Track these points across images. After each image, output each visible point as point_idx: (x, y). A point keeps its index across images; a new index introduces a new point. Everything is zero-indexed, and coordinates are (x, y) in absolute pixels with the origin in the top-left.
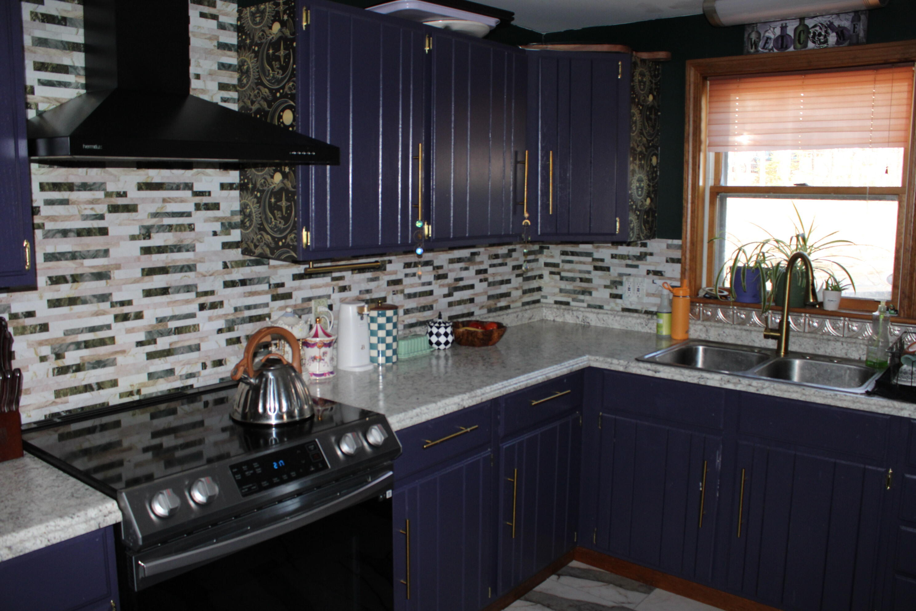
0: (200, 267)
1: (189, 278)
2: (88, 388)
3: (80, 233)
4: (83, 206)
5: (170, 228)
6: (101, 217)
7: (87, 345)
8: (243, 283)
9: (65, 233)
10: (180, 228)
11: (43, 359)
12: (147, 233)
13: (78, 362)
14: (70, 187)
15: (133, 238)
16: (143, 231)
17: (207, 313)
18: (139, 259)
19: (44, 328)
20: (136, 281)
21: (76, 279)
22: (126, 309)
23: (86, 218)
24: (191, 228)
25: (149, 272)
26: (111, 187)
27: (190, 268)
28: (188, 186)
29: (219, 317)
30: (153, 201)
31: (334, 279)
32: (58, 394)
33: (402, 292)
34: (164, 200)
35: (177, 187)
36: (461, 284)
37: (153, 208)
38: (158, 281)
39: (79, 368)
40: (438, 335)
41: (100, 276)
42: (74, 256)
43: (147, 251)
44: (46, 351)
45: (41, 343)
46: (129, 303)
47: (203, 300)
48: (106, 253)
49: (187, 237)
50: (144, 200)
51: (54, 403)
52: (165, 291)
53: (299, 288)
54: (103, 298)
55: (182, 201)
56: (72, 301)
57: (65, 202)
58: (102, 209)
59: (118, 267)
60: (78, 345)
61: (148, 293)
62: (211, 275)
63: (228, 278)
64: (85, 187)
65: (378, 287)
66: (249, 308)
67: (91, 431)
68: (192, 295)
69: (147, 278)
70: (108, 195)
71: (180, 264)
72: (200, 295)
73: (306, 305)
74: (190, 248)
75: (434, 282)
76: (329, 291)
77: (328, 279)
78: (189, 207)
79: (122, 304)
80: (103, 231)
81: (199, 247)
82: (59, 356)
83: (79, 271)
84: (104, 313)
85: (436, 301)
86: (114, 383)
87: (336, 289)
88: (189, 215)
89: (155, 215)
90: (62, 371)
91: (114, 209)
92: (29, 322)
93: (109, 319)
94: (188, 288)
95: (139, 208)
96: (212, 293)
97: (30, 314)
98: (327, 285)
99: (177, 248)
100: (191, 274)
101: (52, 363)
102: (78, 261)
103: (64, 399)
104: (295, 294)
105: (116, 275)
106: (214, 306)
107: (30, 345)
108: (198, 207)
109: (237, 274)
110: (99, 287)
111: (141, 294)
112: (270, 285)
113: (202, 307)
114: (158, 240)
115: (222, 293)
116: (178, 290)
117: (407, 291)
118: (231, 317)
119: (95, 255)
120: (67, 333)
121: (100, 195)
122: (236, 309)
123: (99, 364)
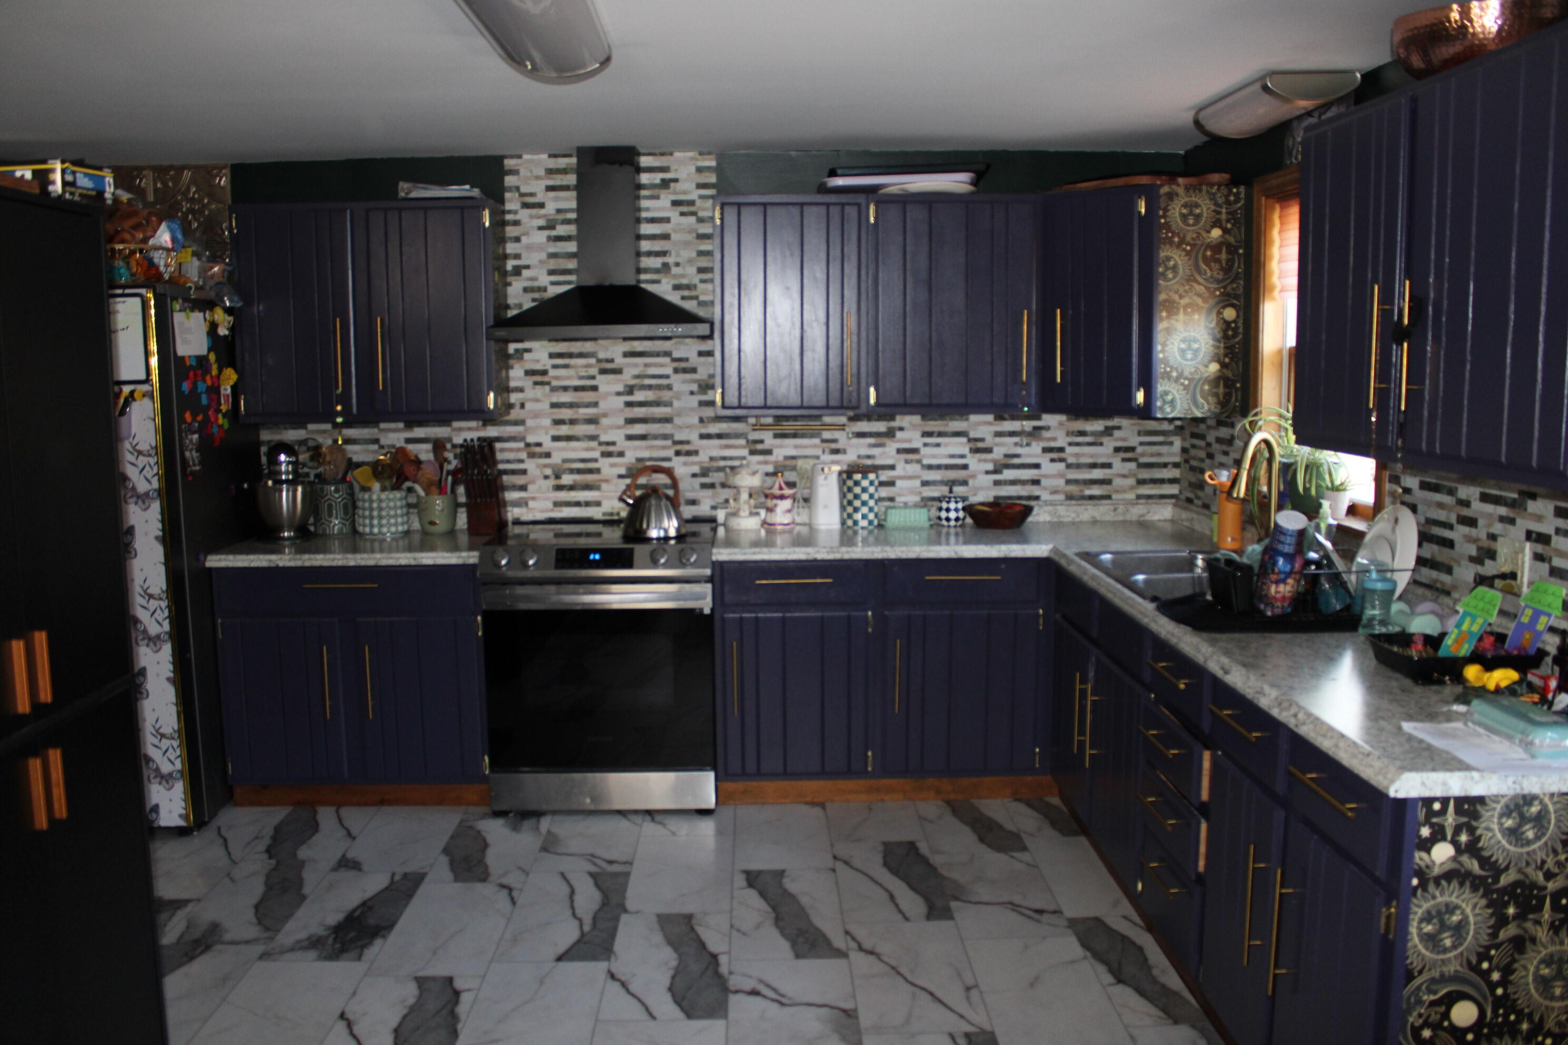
0: (677, 421)
1: (667, 428)
2: (578, 504)
3: (577, 389)
4: (580, 370)
5: (650, 387)
6: (593, 378)
7: (579, 471)
8: (720, 436)
9: (565, 389)
10: (659, 387)
11: (546, 477)
12: (630, 390)
13: (571, 483)
14: (571, 355)
15: (619, 394)
16: (627, 389)
17: (682, 459)
18: (622, 411)
19: (548, 455)
20: (619, 427)
21: (572, 422)
22: (611, 448)
23: (581, 378)
24: (669, 387)
25: (631, 421)
26: (601, 355)
27: (667, 420)
28: (667, 354)
29: (694, 463)
30: (636, 365)
31: (824, 441)
32: (557, 504)
33: (919, 461)
34: (646, 365)
35: (658, 354)
36: (1016, 461)
37: (636, 371)
38: (639, 429)
39: (572, 488)
40: (948, 510)
41: (592, 421)
42: (571, 405)
43: (629, 404)
44: (548, 472)
45: (545, 466)
46: (613, 444)
47: (679, 447)
48: (596, 404)
49: (666, 395)
50: (628, 365)
51: (552, 510)
52: (643, 437)
53: (781, 446)
54: (593, 438)
55: (662, 365)
56: (569, 438)
57: (566, 366)
58: (594, 371)
59: (605, 415)
60: (572, 471)
61: (630, 438)
62: (688, 427)
63: (704, 431)
64: (581, 355)
65: (884, 453)
66: (724, 458)
67: (579, 535)
68: (669, 443)
69: (629, 426)
70: (599, 361)
71: (657, 416)
72: (676, 443)
73: (789, 462)
74: (669, 404)
75: (969, 455)
76: (818, 452)
77: (817, 441)
78: (669, 371)
79: (608, 444)
80: (595, 388)
81: (676, 404)
82: (558, 477)
83: (575, 417)
84: (592, 449)
85: (974, 476)
86: (598, 504)
87: (827, 451)
88: (667, 377)
89: (637, 377)
90: (559, 488)
91: (603, 372)
92: (537, 450)
93: (596, 454)
94: (665, 437)
95: (625, 371)
96: (688, 442)
97: (539, 445)
98: (815, 446)
99: (657, 403)
100: (669, 426)
101: (552, 482)
102: (575, 409)
103: (559, 509)
104: (775, 451)
105: (604, 421)
106: (689, 453)
107: (538, 466)
108: (676, 371)
109: (714, 428)
110: (590, 429)
111: (623, 438)
112: (748, 441)
113: (678, 453)
114: (639, 396)
115: (697, 443)
116: (656, 437)
117: (925, 462)
118: (706, 465)
119: (588, 405)
120: (565, 461)
121: (592, 361)
122: (712, 459)
123: (588, 487)
